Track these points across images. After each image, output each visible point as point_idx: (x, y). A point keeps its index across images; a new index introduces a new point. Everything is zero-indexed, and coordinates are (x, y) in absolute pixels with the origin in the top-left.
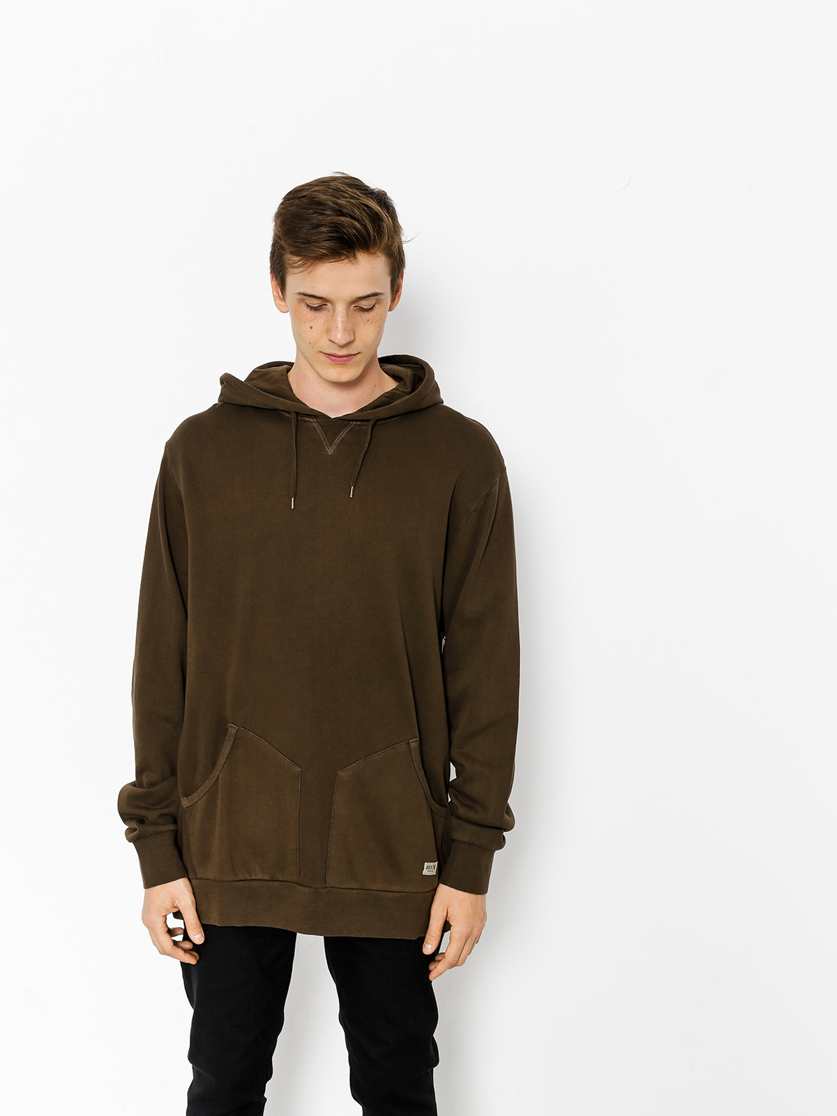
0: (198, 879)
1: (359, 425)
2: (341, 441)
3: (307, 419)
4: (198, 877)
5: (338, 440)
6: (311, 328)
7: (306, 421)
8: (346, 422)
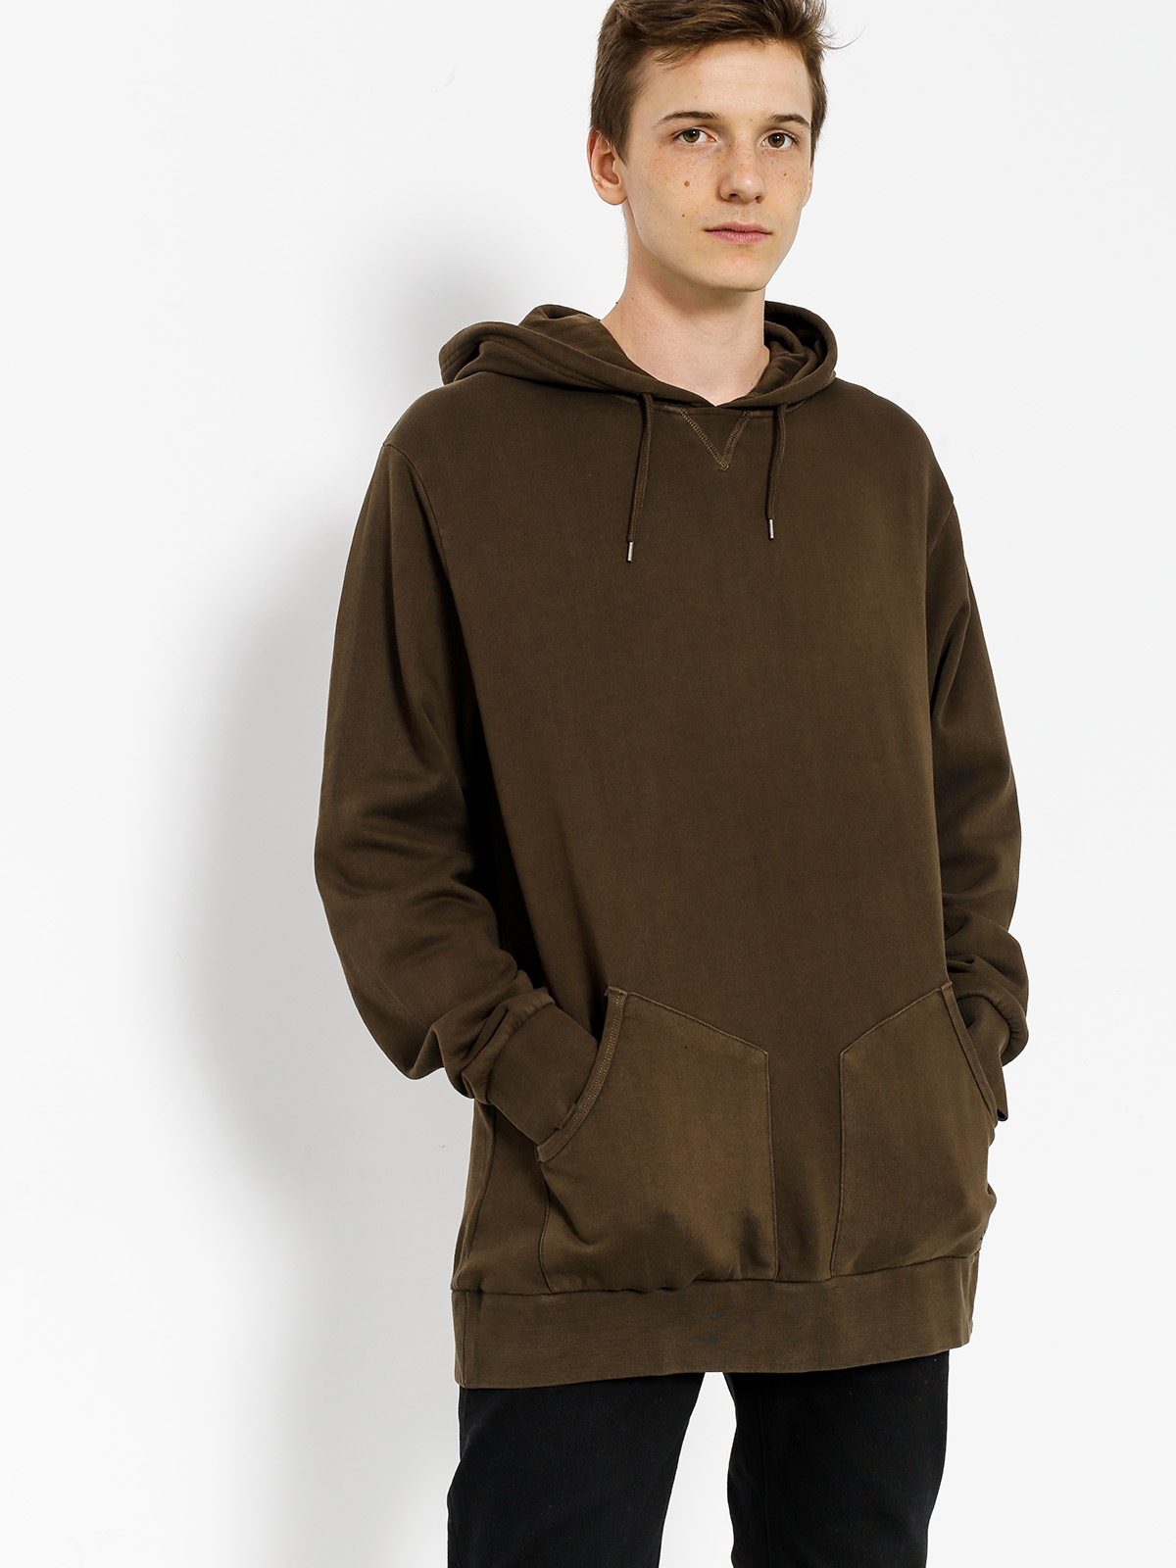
0: (556, 1293)
1: (758, 417)
2: (737, 446)
3: (671, 408)
4: (556, 1289)
5: (731, 443)
6: (687, 184)
7: (668, 412)
8: (738, 412)
